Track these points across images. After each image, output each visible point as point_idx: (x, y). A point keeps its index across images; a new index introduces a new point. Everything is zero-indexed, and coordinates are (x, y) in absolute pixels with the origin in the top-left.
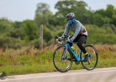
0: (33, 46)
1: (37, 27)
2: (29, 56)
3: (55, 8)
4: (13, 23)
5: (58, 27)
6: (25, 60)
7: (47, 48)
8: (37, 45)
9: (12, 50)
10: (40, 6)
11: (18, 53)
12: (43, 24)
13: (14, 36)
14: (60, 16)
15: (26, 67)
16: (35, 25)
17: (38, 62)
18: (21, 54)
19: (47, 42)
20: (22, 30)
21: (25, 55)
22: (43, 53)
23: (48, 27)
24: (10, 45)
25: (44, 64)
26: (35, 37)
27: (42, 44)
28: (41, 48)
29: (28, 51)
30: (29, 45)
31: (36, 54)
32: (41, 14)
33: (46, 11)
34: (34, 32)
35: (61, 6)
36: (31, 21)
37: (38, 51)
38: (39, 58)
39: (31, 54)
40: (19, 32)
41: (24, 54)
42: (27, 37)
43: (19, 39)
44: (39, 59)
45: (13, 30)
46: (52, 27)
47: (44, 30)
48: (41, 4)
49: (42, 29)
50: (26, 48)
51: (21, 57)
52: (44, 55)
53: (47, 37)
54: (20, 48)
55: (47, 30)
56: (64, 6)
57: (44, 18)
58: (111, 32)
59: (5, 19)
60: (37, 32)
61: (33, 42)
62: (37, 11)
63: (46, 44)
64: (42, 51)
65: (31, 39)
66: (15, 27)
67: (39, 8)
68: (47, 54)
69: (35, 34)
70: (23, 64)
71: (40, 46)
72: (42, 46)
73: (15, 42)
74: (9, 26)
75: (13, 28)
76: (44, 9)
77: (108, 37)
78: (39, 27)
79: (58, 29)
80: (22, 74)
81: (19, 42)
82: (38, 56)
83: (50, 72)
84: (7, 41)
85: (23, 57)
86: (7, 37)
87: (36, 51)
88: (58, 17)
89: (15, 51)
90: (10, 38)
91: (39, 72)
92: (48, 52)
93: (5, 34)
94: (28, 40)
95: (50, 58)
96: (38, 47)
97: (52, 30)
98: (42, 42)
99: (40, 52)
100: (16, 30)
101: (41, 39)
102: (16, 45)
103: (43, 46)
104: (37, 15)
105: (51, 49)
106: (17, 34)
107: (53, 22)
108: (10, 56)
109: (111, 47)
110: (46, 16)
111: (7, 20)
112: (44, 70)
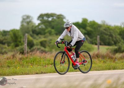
0: (19, 52)
1: (22, 36)
2: (14, 60)
3: (38, 19)
5: (40, 36)
6: (11, 63)
7: (30, 53)
8: (21, 51)
10: (25, 17)
11: (5, 57)
12: (28, 33)
13: (2, 42)
14: (42, 27)
15: (12, 69)
16: (20, 34)
18: (8, 59)
19: (30, 49)
20: (8, 38)
21: (11, 60)
22: (27, 58)
23: (32, 36)
25: (28, 67)
26: (20, 44)
27: (26, 50)
28: (25, 54)
29: (13, 56)
30: (15, 51)
31: (21, 59)
32: (25, 24)
33: (30, 22)
34: (19, 40)
35: (43, 18)
36: (17, 30)
37: (23, 56)
38: (23, 62)
39: (16, 58)
40: (6, 39)
41: (10, 58)
42: (13, 44)
43: (6, 46)
45: (1, 38)
46: (35, 36)
47: (28, 38)
48: (26, 16)
50: (12, 53)
51: (7, 61)
53: (31, 45)
54: (6, 53)
55: (31, 38)
56: (45, 18)
57: (28, 28)
60: (22, 40)
61: (18, 48)
62: (22, 22)
63: (29, 51)
64: (26, 56)
65: (17, 46)
66: (3, 35)
67: (24, 19)
68: (30, 59)
69: (20, 42)
70: (9, 67)
71: (25, 52)
73: (2, 48)
75: (1, 36)
76: (28, 20)
78: (24, 35)
79: (40, 38)
80: (8, 75)
81: (6, 48)
82: (22, 61)
83: (32, 74)
85: (9, 61)
87: (21, 56)
88: (40, 27)
89: (3, 56)
91: (23, 74)
92: (31, 57)
94: (14, 47)
95: (32, 63)
96: (22, 53)
97: (35, 38)
100: (3, 38)
101: (25, 46)
102: (4, 50)
103: (27, 52)
104: (22, 25)
105: (34, 54)
106: (4, 41)
107: (36, 32)
110: (30, 26)
112: (28, 72)
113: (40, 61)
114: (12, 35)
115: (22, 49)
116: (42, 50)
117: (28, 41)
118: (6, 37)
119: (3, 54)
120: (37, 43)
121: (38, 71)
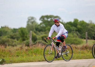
1: (28, 32)
2: (22, 51)
3: (40, 20)
4: (12, 29)
5: (41, 32)
6: (20, 53)
7: (34, 46)
8: (27, 44)
9: (11, 47)
10: (30, 18)
11: (15, 49)
12: (32, 30)
13: (12, 38)
14: (43, 25)
16: (26, 31)
17: (28, 55)
18: (17, 50)
19: (34, 42)
20: (18, 34)
22: (31, 49)
23: (35, 32)
24: (10, 44)
25: (32, 56)
26: (26, 38)
29: (21, 48)
30: (22, 44)
31: (27, 50)
32: (30, 24)
33: (34, 22)
34: (26, 35)
35: (44, 19)
36: (24, 28)
37: (28, 48)
38: (28, 52)
39: (23, 49)
40: (16, 35)
41: (19, 49)
42: (21, 39)
43: (16, 40)
45: (12, 34)
46: (38, 32)
47: (32, 34)
48: (31, 17)
50: (20, 46)
52: (32, 51)
53: (34, 39)
54: (16, 45)
55: (34, 34)
56: (46, 19)
57: (32, 27)
58: (76, 37)
60: (28, 36)
61: (25, 42)
62: (28, 22)
63: (33, 43)
65: (24, 40)
66: (13, 32)
67: (29, 20)
69: (26, 37)
70: (18, 56)
71: (30, 45)
72: (31, 45)
73: (13, 42)
74: (9, 31)
75: (12, 32)
76: (32, 20)
77: (74, 40)
78: (29, 32)
79: (42, 34)
81: (15, 42)
83: (36, 62)
84: (8, 41)
85: (18, 51)
86: (8, 39)
87: (26, 48)
88: (41, 26)
89: (13, 48)
90: (10, 39)
91: (28, 62)
92: (35, 49)
93: (6, 36)
94: (22, 41)
95: (36, 53)
97: (38, 34)
98: (31, 42)
99: (30, 49)
100: (14, 34)
101: (30, 40)
102: (14, 43)
104: (28, 24)
105: (37, 47)
106: (14, 37)
107: (38, 29)
108: (10, 51)
109: (76, 46)
110: (34, 25)
111: (8, 28)
112: (32, 60)
113: (41, 51)
114: (20, 32)
115: (28, 43)
116: (43, 43)
117: (32, 36)
118: (16, 34)
119: (13, 46)
120: (39, 38)
121: (40, 60)
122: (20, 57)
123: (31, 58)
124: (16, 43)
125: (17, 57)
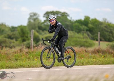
0: (25, 46)
1: (29, 31)
2: (22, 54)
3: (44, 17)
4: (9, 28)
5: (45, 32)
6: (19, 57)
7: (36, 48)
8: (28, 45)
9: (8, 49)
10: (32, 14)
11: (13, 51)
12: (34, 29)
13: (10, 37)
14: (47, 23)
15: (19, 63)
16: (27, 29)
17: (29, 59)
18: (15, 52)
19: (36, 43)
20: (17, 33)
21: (18, 53)
22: (33, 52)
23: (38, 32)
25: (33, 60)
26: (27, 39)
27: (33, 45)
28: (32, 48)
29: (21, 50)
30: (22, 45)
31: (27, 53)
32: (32, 21)
33: (37, 19)
34: (26, 35)
35: (48, 16)
36: (24, 26)
37: (29, 50)
38: (29, 55)
39: (23, 52)
40: (14, 35)
41: (17, 52)
42: (20, 39)
43: (14, 40)
44: (30, 57)
45: (10, 33)
46: (41, 31)
47: (34, 34)
48: (33, 13)
49: (33, 33)
50: (19, 48)
51: (15, 55)
52: (33, 53)
53: (37, 40)
54: (14, 47)
55: (37, 34)
57: (34, 25)
58: (87, 38)
59: (4, 24)
60: (29, 35)
61: (25, 43)
62: (29, 19)
63: (35, 45)
64: (32, 50)
65: (24, 40)
66: (12, 31)
67: (31, 16)
68: (36, 53)
69: (27, 37)
71: (31, 46)
72: (32, 46)
73: (10, 43)
74: (7, 29)
75: (10, 31)
76: (35, 17)
77: (84, 42)
78: (31, 31)
79: (45, 33)
80: (15, 68)
81: (14, 42)
82: (29, 54)
83: (37, 67)
84: (5, 42)
85: (17, 54)
86: (5, 39)
87: (27, 50)
88: (45, 24)
89: (11, 50)
90: (7, 39)
91: (29, 67)
92: (37, 51)
93: (3, 36)
94: (21, 42)
95: (38, 56)
96: (29, 47)
97: (41, 34)
98: (32, 43)
99: (30, 51)
100: (12, 33)
101: (32, 41)
102: (12, 45)
104: (29, 22)
105: (39, 49)
106: (12, 36)
107: (41, 28)
108: (7, 54)
109: (86, 50)
110: (37, 23)
111: (5, 25)
112: (33, 65)
114: (20, 31)
117: (34, 36)
118: (14, 33)
119: (11, 48)
122: (18, 61)
123: (32, 63)
124: (15, 44)
125: (16, 61)
